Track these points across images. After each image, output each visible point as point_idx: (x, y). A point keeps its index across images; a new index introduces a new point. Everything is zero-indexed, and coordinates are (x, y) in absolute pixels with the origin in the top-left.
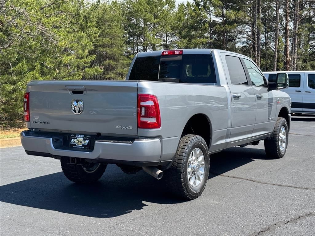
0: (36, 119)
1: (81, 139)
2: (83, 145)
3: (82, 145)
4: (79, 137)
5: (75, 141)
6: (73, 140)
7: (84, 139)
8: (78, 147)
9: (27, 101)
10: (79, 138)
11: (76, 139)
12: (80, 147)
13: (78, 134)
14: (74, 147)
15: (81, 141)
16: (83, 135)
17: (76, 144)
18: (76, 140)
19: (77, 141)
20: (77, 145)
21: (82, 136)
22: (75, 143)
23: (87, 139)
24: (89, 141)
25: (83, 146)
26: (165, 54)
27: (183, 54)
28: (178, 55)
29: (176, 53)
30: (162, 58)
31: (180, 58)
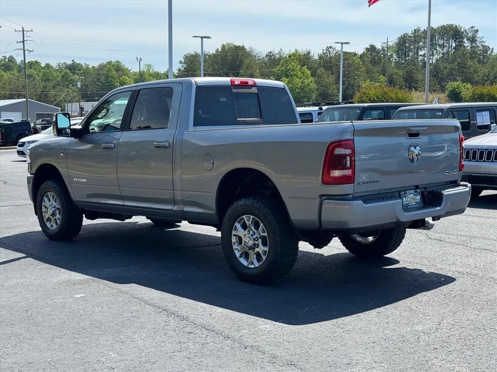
0: (364, 177)
1: (412, 195)
3: (415, 203)
4: (410, 194)
5: (407, 200)
6: (404, 199)
7: (414, 195)
9: (351, 152)
11: (407, 196)
12: (413, 206)
13: (408, 190)
14: (409, 207)
15: (412, 198)
18: (407, 198)
19: (409, 199)
20: (410, 204)
21: (412, 191)
24: (420, 196)
26: (236, 83)
27: (257, 85)
28: (251, 86)
29: (249, 83)
30: (234, 88)
31: (255, 90)
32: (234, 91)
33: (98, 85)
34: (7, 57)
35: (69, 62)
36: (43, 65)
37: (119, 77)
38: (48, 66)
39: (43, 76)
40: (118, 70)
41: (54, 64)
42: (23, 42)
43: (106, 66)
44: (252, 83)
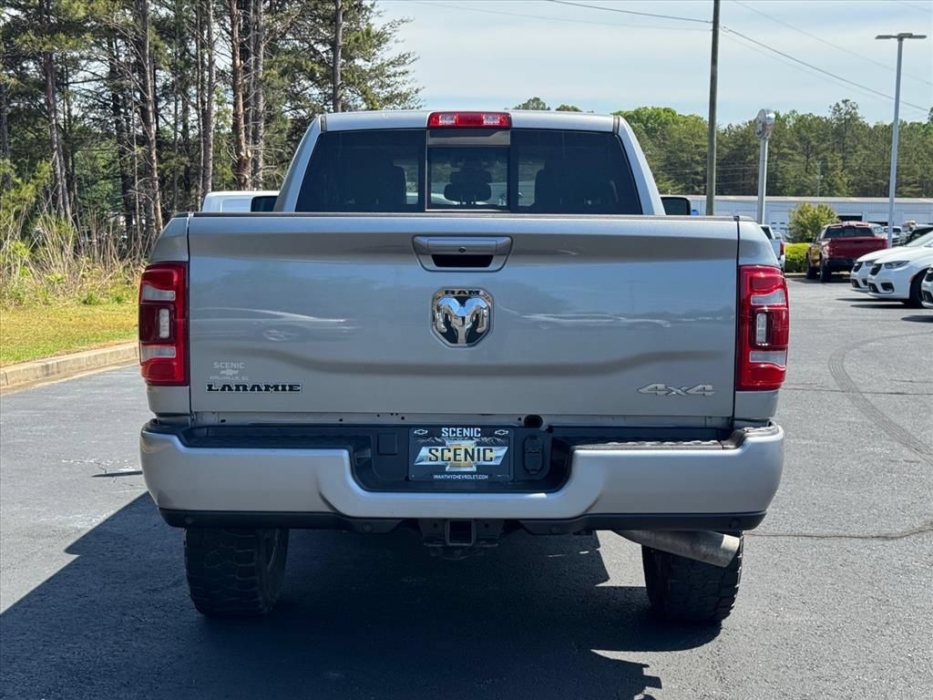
1: (469, 444)
2: (478, 467)
3: (474, 469)
4: (455, 439)
5: (439, 454)
6: (424, 452)
8: (459, 477)
9: (173, 298)
10: (456, 442)
11: (443, 444)
13: (449, 427)
14: (437, 480)
15: (466, 451)
16: (474, 427)
17: (444, 467)
18: (440, 448)
19: (448, 455)
20: (447, 469)
21: (471, 432)
22: (439, 463)
23: (497, 444)
24: (508, 450)
25: (481, 470)
26: (442, 122)
27: (514, 125)
28: (493, 129)
29: (485, 122)
30: (432, 135)
31: (502, 138)
32: (431, 141)
44: (497, 122)
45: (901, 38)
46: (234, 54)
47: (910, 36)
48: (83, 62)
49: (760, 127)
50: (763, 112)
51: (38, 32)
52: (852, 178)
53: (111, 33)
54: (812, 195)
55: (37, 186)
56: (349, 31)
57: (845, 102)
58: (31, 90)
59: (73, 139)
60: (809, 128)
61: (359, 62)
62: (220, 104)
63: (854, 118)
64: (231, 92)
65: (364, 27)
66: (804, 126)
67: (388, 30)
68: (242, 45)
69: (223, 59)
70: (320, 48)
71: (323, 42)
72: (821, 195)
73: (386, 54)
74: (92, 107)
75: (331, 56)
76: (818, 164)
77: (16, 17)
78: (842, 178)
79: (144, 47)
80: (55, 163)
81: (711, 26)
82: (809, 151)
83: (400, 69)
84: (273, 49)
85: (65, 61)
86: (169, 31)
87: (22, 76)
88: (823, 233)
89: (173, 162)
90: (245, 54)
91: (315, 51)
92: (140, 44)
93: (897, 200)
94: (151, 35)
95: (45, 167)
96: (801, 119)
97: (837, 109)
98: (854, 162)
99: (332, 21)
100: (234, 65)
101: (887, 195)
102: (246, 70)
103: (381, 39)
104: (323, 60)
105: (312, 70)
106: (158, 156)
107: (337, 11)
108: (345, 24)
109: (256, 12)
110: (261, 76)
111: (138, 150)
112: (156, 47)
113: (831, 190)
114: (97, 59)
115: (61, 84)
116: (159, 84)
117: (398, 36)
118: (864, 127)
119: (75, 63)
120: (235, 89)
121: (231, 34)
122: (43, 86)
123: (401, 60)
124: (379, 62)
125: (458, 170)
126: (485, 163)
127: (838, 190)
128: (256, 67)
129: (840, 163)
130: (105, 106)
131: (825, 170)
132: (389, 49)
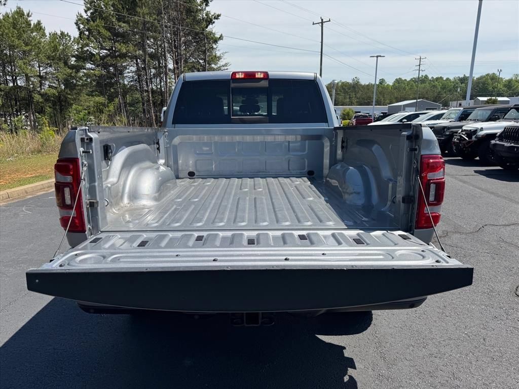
26: (237, 76)
27: (270, 77)
28: (260, 79)
29: (257, 76)
30: (233, 83)
31: (265, 84)
32: (233, 85)
33: (476, 90)
34: (424, 75)
35: (462, 76)
36: (444, 79)
37: (493, 84)
38: (448, 79)
39: (442, 85)
40: (493, 79)
41: (452, 78)
42: (419, 65)
43: (485, 77)
44: (262, 76)
45: (377, 57)
46: (174, 63)
47: (380, 56)
48: (128, 67)
49: (332, 85)
50: (333, 81)
51: (112, 58)
52: (357, 100)
53: (136, 58)
54: (346, 105)
55: (114, 106)
56: (210, 56)
57: (356, 78)
58: (110, 76)
59: (126, 91)
60: (346, 86)
61: (213, 66)
62: (170, 79)
63: (358, 82)
64: (174, 76)
65: (214, 54)
66: (344, 85)
67: (222, 55)
68: (176, 60)
69: (171, 66)
70: (201, 61)
71: (202, 59)
72: (349, 105)
73: (221, 63)
74: (131, 81)
75: (204, 64)
76: (348, 96)
77: (106, 53)
78: (355, 100)
79: (145, 62)
80: (120, 99)
81: (320, 53)
82: (346, 92)
83: (226, 68)
84: (186, 61)
85: (122, 66)
86: (153, 56)
87: (108, 72)
88: (353, 117)
89: (156, 98)
90: (177, 63)
91: (199, 62)
92: (144, 61)
93: (375, 107)
94: (147, 58)
95: (117, 100)
96: (343, 83)
97: (354, 80)
98: (358, 95)
99: (204, 52)
100: (174, 66)
101: (372, 105)
102: (178, 68)
103: (219, 58)
104: (201, 65)
105: (198, 68)
106: (152, 95)
107: (206, 49)
108: (208, 54)
109: (180, 50)
110: (182, 70)
111: (145, 94)
112: (149, 61)
113: (351, 104)
114: (132, 66)
115: (121, 73)
116: (152, 74)
117: (225, 57)
118: (361, 85)
119: (125, 68)
120: (175, 74)
121: (173, 57)
122: (115, 75)
123: (226, 65)
124: (219, 65)
125: (244, 99)
126: (256, 96)
127: (354, 104)
128: (181, 67)
129: (354, 95)
130: (136, 81)
131: (350, 98)
132: (222, 62)
